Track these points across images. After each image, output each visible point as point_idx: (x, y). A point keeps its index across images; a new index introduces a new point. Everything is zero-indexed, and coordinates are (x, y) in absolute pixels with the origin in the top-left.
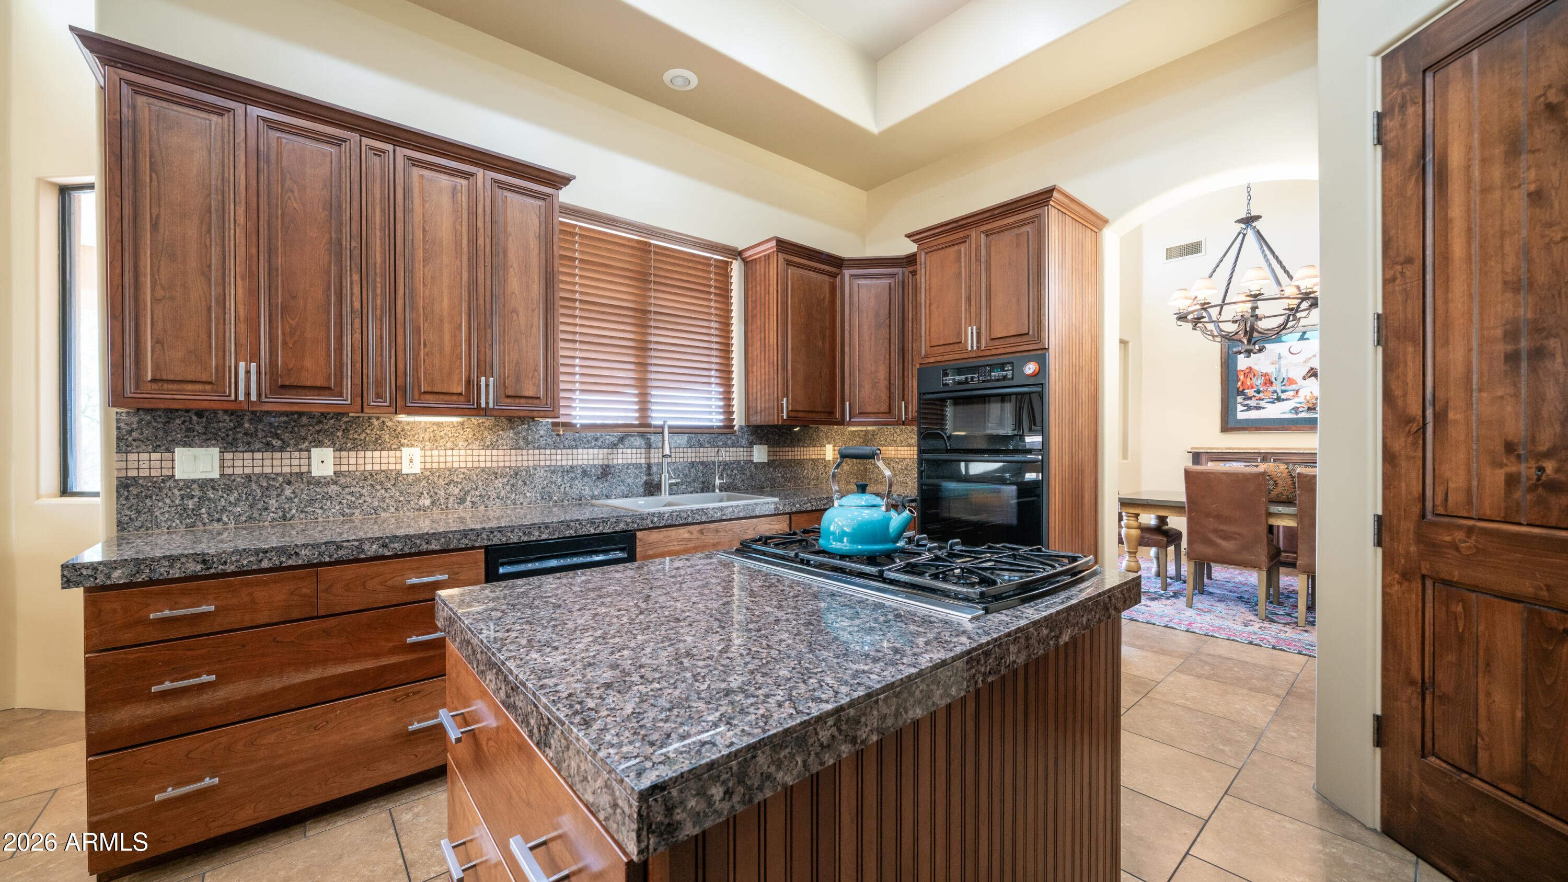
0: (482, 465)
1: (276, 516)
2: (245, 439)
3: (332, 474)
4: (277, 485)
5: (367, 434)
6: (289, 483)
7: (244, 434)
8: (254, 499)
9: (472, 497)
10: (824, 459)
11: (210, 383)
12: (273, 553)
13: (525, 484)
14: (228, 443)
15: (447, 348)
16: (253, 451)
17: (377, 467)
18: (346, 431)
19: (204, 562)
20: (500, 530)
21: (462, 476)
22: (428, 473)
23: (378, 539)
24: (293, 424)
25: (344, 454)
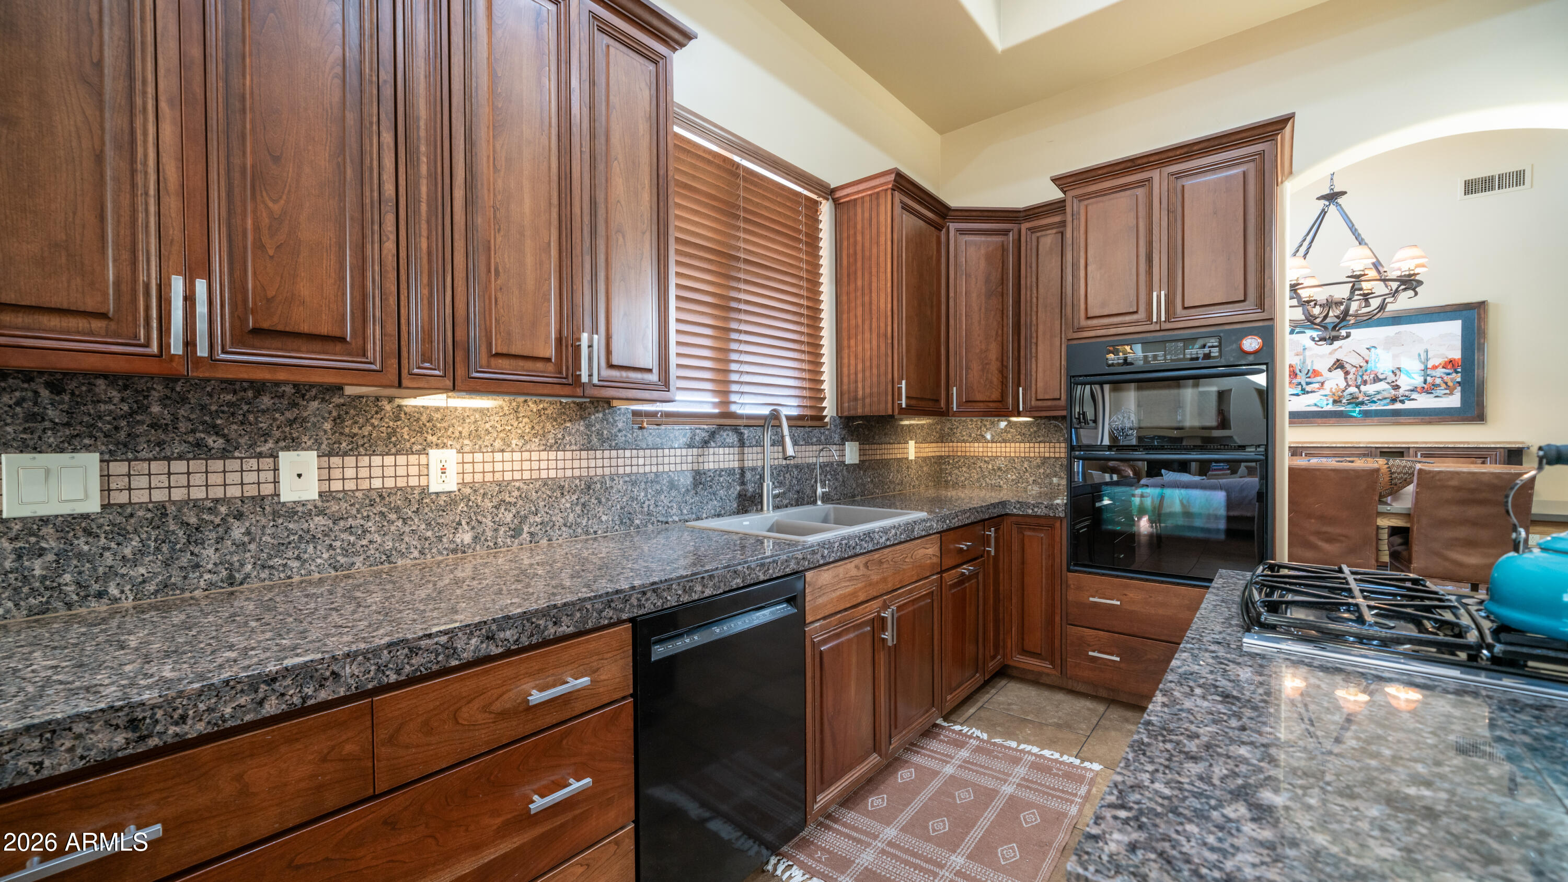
0: (544, 475)
1: (214, 578)
2: (153, 435)
3: (316, 497)
4: (217, 521)
5: (374, 427)
6: (239, 516)
7: (152, 426)
8: (173, 549)
9: (531, 525)
10: (907, 459)
11: (103, 316)
12: (288, 681)
13: (600, 502)
14: (117, 444)
15: (530, 283)
16: (168, 459)
17: (390, 483)
18: (338, 421)
19: (133, 724)
20: (655, 588)
21: (516, 493)
22: (468, 491)
23: (478, 626)
24: (245, 408)
25: (335, 461)
